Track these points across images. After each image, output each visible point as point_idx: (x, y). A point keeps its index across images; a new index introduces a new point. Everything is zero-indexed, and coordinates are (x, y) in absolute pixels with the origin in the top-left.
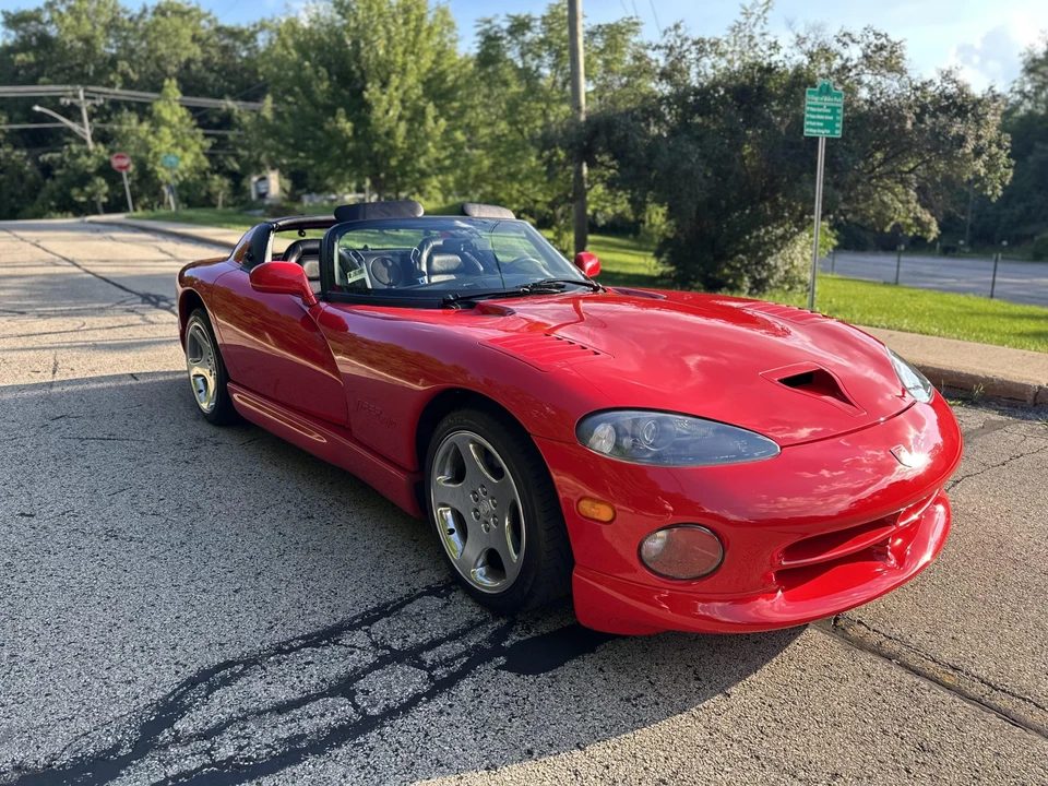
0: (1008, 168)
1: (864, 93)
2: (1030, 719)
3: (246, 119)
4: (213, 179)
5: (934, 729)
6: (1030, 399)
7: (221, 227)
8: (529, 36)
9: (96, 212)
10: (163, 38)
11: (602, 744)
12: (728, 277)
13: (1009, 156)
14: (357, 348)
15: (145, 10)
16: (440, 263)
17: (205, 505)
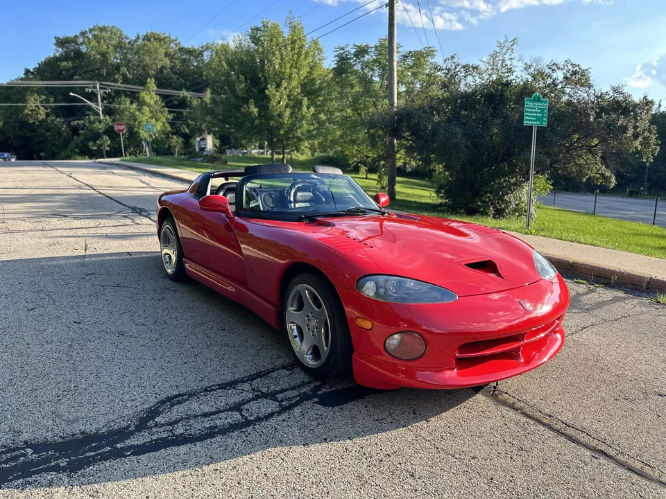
0: (657, 145)
1: (565, 98)
2: (582, 440)
3: (195, 103)
4: (172, 138)
5: (530, 442)
6: (645, 285)
7: (177, 168)
8: (367, 58)
9: (102, 157)
10: (148, 54)
11: (361, 438)
12: (480, 207)
13: (656, 139)
14: (254, 242)
15: (138, 38)
16: (301, 196)
17: (169, 322)
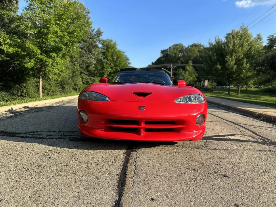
10: (191, 52)
15: (189, 46)
